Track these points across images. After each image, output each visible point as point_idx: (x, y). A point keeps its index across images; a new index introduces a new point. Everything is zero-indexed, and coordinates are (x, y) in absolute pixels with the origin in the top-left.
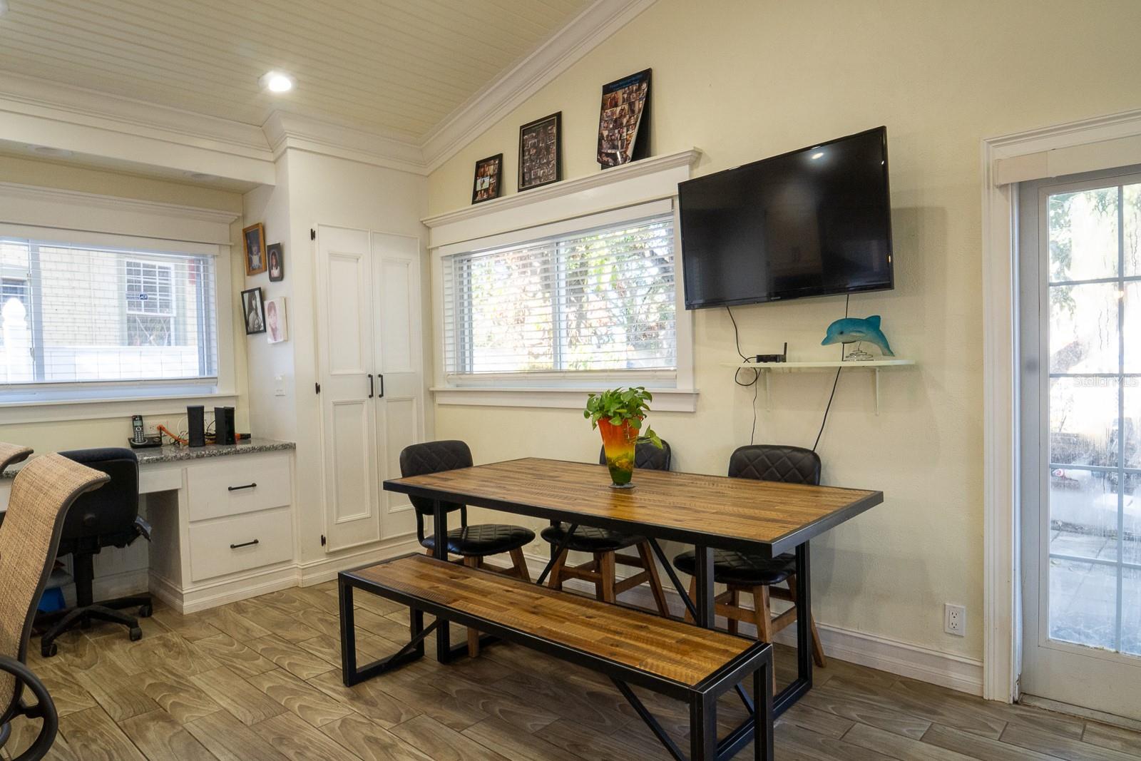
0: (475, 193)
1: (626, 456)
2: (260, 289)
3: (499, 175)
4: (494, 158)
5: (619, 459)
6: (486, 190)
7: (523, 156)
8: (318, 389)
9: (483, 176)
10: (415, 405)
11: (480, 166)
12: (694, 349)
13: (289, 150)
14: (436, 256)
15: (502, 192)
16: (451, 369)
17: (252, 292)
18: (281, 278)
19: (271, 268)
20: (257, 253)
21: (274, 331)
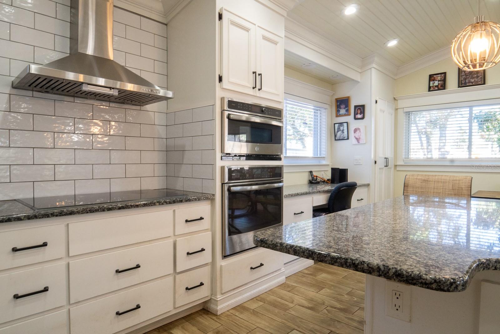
0: (430, 87)
2: (347, 123)
4: (441, 73)
6: (436, 86)
7: (461, 74)
8: (375, 162)
9: (434, 80)
10: (392, 170)
11: (432, 78)
13: (372, 69)
14: (400, 111)
15: (446, 88)
16: (404, 157)
17: (341, 124)
18: (363, 118)
19: (355, 114)
20: (345, 108)
21: (356, 138)
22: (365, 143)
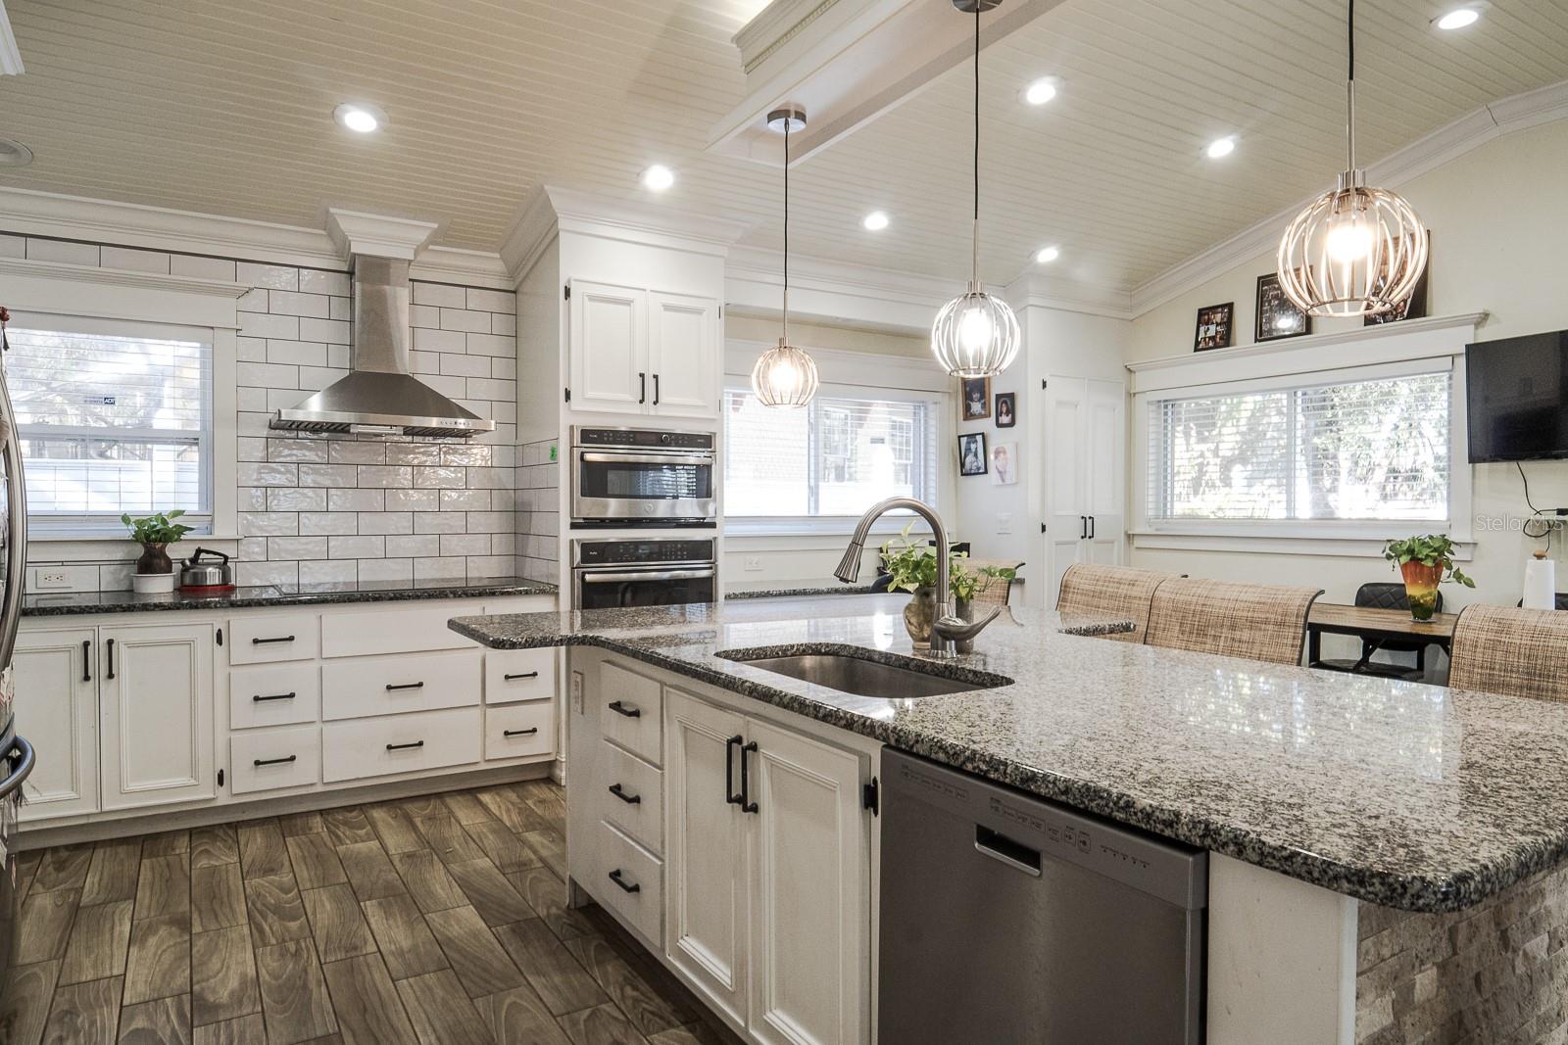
0: (1197, 343)
1: (1430, 594)
2: (983, 434)
3: (1228, 324)
4: (1223, 306)
5: (1422, 597)
6: (1213, 338)
7: (1262, 306)
8: (1044, 528)
9: (1207, 324)
10: (1116, 548)
11: (1204, 316)
12: (1473, 500)
13: (1029, 308)
14: (1140, 400)
15: (1232, 341)
16: (1151, 513)
17: (972, 437)
18: (1012, 424)
19: (998, 414)
20: (979, 401)
21: (1000, 472)
22: (1017, 483)
